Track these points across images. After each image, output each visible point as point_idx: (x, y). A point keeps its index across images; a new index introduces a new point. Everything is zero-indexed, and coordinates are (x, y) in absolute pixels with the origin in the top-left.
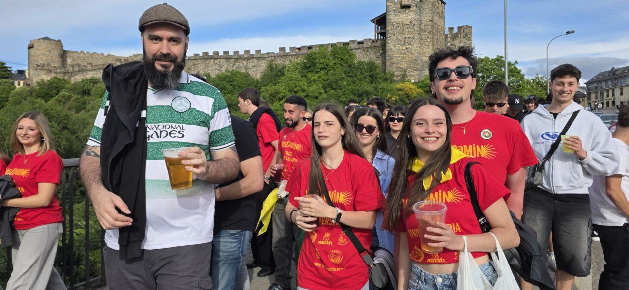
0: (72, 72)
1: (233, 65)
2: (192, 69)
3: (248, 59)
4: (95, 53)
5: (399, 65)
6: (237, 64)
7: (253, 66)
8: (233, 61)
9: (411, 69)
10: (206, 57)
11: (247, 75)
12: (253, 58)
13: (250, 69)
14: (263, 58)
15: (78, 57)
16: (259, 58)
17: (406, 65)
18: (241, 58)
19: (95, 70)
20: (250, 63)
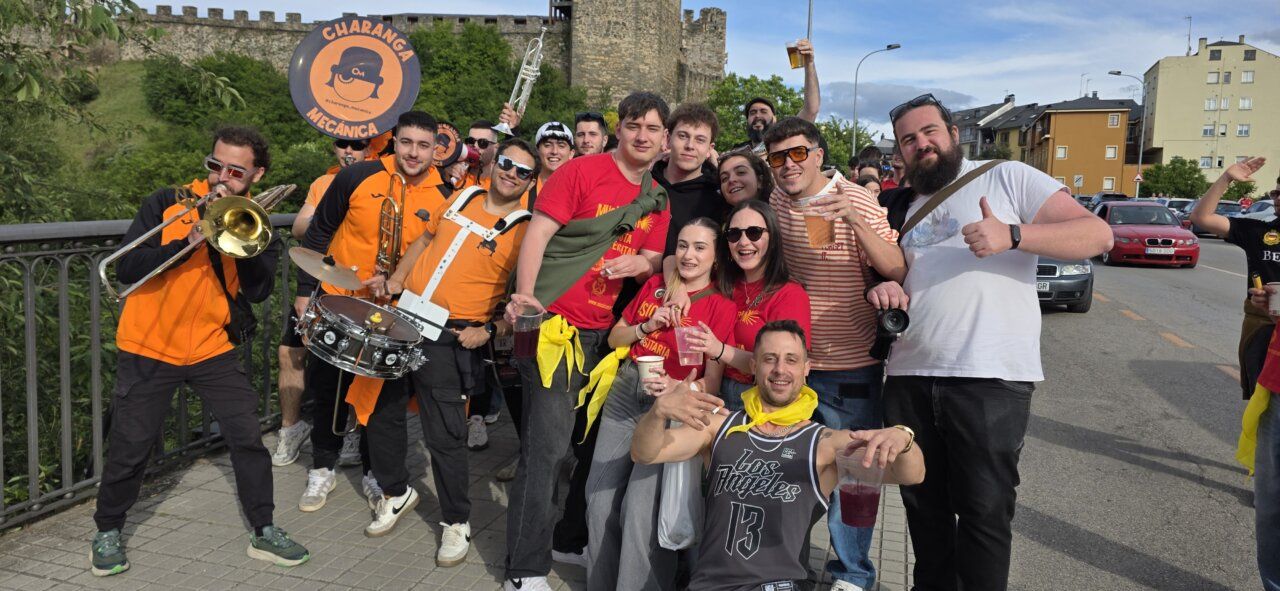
1: (234, 44)
3: (269, 32)
5: (596, 77)
6: (242, 40)
7: (280, 49)
8: (232, 32)
9: (618, 86)
10: (164, 18)
11: (267, 67)
12: (282, 31)
13: (273, 53)
14: (306, 32)
16: (297, 32)
17: (609, 77)
18: (251, 29)
20: (273, 40)
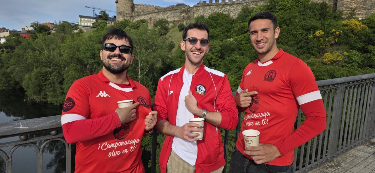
0: (134, 16)
1: (221, 10)
2: (196, 13)
3: (231, 5)
4: (149, 5)
5: (349, 5)
6: (223, 9)
7: (233, 10)
8: (221, 6)
9: (360, 8)
10: (204, 5)
11: (227, 16)
12: (234, 4)
13: (231, 11)
14: (241, 3)
15: (140, 8)
16: (238, 4)
17: (355, 5)
18: (226, 5)
19: (145, 15)
20: (231, 8)
